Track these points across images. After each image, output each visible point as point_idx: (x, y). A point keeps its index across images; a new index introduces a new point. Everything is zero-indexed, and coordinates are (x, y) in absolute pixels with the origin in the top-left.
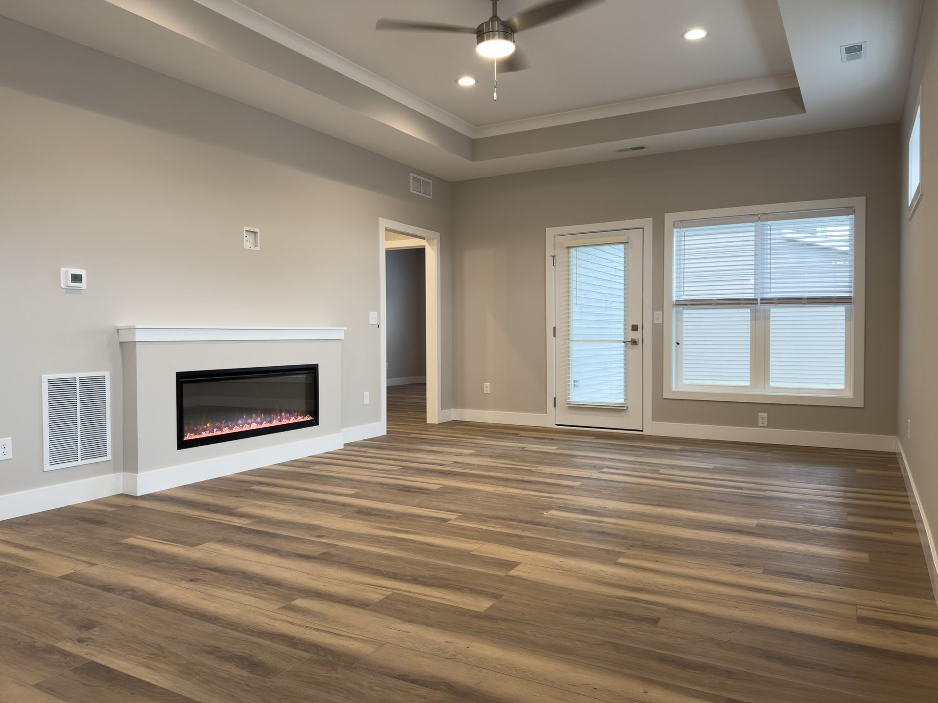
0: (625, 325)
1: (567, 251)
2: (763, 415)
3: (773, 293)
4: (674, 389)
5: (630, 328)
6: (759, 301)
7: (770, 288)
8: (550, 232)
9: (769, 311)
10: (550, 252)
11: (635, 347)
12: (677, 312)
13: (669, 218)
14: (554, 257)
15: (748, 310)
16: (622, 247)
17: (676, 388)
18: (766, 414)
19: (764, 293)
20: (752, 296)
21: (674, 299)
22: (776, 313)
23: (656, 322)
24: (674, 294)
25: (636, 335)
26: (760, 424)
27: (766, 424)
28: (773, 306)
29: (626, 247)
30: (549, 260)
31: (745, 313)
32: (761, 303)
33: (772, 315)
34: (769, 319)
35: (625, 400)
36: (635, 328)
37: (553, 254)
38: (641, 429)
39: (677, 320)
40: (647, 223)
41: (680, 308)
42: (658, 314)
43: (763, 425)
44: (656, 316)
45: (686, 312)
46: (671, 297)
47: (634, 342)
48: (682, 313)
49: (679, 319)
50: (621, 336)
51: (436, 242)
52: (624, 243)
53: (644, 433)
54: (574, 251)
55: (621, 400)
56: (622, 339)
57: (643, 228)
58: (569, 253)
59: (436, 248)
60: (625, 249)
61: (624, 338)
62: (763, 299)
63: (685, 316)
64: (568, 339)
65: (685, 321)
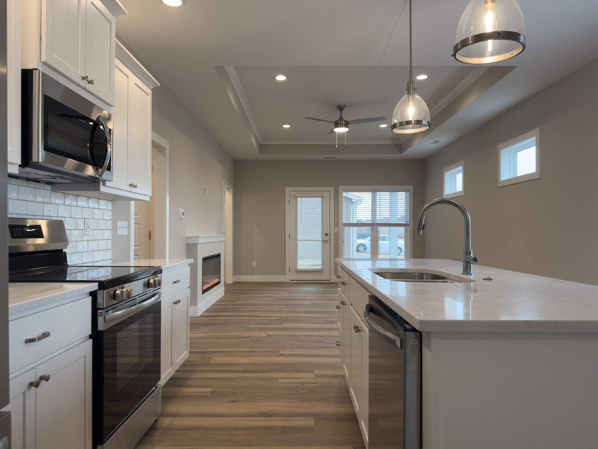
0: (322, 233)
1: (295, 199)
3: (381, 221)
5: (324, 235)
8: (288, 189)
9: (379, 229)
10: (287, 198)
11: (326, 243)
12: (343, 228)
13: (341, 188)
14: (289, 201)
15: (370, 228)
16: (320, 199)
19: (376, 221)
22: (381, 229)
23: (336, 232)
25: (327, 238)
28: (380, 226)
29: (323, 199)
30: (287, 203)
31: (368, 229)
34: (379, 232)
35: (322, 267)
36: (326, 235)
38: (329, 280)
39: (343, 231)
40: (332, 189)
44: (335, 230)
45: (345, 228)
46: (342, 222)
47: (326, 241)
50: (320, 238)
51: (232, 190)
52: (322, 197)
53: (331, 281)
54: (299, 199)
55: (320, 267)
56: (321, 240)
57: (330, 191)
58: (296, 200)
59: (232, 193)
60: (322, 200)
61: (322, 239)
62: (376, 224)
63: (345, 230)
64: (296, 239)
65: (345, 232)
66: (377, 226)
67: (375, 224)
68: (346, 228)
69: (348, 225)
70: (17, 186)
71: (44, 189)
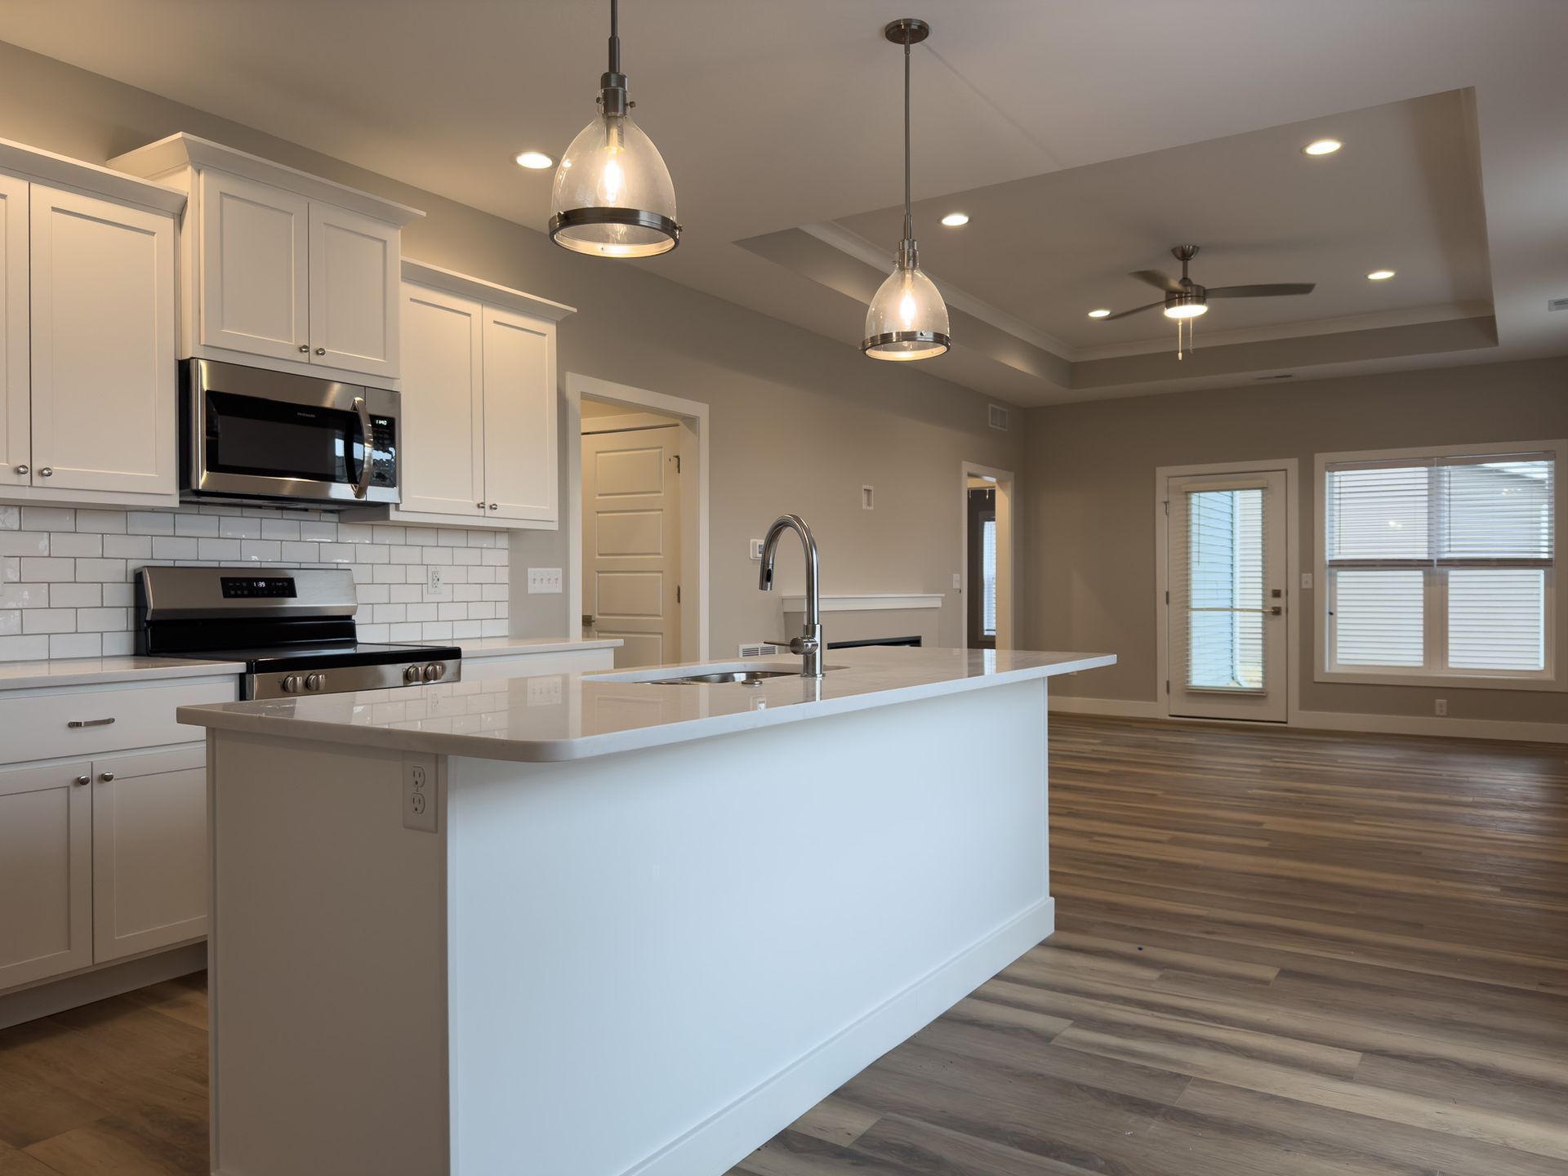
0: (1263, 590)
1: (1184, 496)
2: (1441, 703)
3: (1454, 552)
4: (1327, 670)
5: (1270, 593)
6: (1435, 562)
7: (1450, 546)
8: (1162, 473)
9: (1447, 575)
10: (1161, 496)
11: (1277, 617)
12: (1330, 575)
13: (1320, 458)
14: (1167, 503)
15: (1420, 573)
16: (1258, 494)
17: (1329, 668)
18: (1445, 701)
19: (1441, 552)
20: (1425, 556)
21: (1328, 558)
22: (1455, 576)
23: (1304, 586)
24: (1327, 553)
25: (1279, 602)
26: (1438, 713)
27: (1444, 713)
28: (1452, 568)
29: (1265, 492)
30: (1160, 509)
31: (1417, 576)
32: (1438, 565)
33: (1450, 579)
34: (1447, 585)
35: (1264, 683)
36: (1276, 594)
37: (1166, 500)
38: (1285, 720)
39: (1330, 584)
40: (1292, 464)
41: (1334, 570)
42: (1307, 576)
43: (1442, 714)
44: (1304, 580)
45: (1341, 573)
46: (1323, 556)
47: (1277, 611)
48: (1336, 576)
49: (1333, 584)
50: (1258, 605)
51: (1010, 484)
52: (1262, 488)
53: (1290, 725)
54: (1195, 498)
55: (1259, 685)
56: (1260, 608)
57: (1286, 470)
58: (1188, 499)
59: (1009, 491)
60: (1263, 495)
61: (1263, 606)
62: (1440, 561)
63: (1339, 580)
64: (1186, 606)
65: (1339, 585)
66: (1444, 569)
67: (1432, 561)
68: (1343, 576)
69: (1343, 566)
70: (259, 520)
71: (320, 521)
